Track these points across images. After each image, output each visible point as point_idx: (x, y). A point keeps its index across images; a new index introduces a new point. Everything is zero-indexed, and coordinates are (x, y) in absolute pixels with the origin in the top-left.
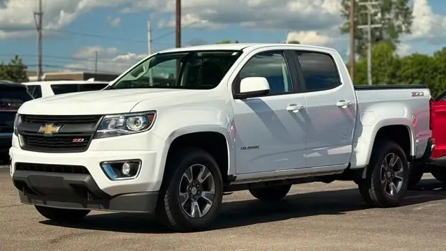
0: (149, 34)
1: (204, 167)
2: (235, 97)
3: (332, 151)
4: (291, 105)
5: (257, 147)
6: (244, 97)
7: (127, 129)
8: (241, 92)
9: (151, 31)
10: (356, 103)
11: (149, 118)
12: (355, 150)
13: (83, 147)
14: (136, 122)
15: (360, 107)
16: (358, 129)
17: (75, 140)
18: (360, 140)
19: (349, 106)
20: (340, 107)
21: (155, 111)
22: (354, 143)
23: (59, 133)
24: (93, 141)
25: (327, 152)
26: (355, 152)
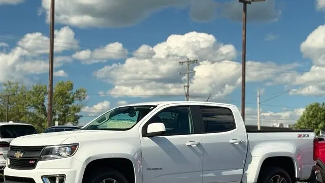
0: (258, 98)
1: (115, 181)
2: (144, 136)
3: (225, 173)
4: (190, 142)
5: (161, 169)
6: (151, 136)
7: (60, 155)
8: (148, 132)
9: (259, 96)
10: (247, 141)
11: (73, 148)
12: (246, 172)
13: (33, 166)
14: (65, 151)
15: (250, 144)
16: (248, 158)
17: (30, 162)
18: (250, 166)
19: (240, 143)
20: (233, 144)
21: (78, 144)
22: (245, 168)
23: (23, 157)
24: (38, 162)
25: (221, 173)
26: (246, 174)
